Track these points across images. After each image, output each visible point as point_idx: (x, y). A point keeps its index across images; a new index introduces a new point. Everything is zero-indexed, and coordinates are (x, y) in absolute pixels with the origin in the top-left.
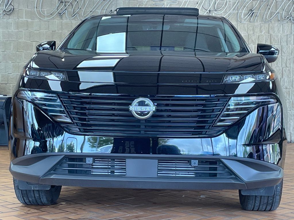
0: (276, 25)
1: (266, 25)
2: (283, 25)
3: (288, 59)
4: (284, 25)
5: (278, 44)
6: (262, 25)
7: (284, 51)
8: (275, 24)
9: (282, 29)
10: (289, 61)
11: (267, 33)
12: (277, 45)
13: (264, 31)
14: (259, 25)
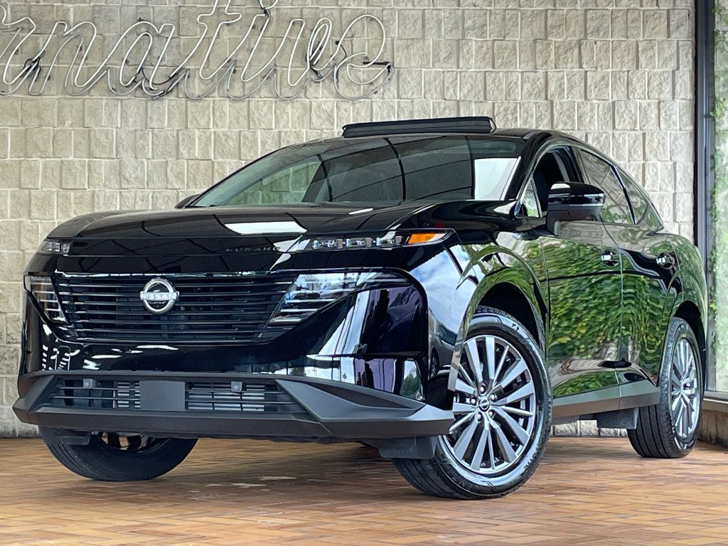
0: (104, 102)
1: (76, 102)
2: (124, 102)
3: (138, 200)
4: (126, 102)
5: (109, 156)
6: (64, 102)
7: (127, 175)
8: (102, 99)
9: (121, 114)
10: (140, 203)
11: (79, 126)
12: (108, 158)
13: (70, 119)
14: (57, 102)
